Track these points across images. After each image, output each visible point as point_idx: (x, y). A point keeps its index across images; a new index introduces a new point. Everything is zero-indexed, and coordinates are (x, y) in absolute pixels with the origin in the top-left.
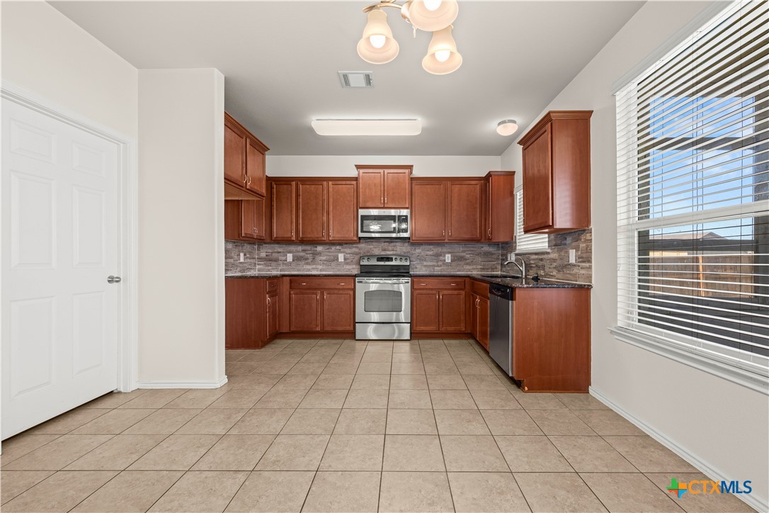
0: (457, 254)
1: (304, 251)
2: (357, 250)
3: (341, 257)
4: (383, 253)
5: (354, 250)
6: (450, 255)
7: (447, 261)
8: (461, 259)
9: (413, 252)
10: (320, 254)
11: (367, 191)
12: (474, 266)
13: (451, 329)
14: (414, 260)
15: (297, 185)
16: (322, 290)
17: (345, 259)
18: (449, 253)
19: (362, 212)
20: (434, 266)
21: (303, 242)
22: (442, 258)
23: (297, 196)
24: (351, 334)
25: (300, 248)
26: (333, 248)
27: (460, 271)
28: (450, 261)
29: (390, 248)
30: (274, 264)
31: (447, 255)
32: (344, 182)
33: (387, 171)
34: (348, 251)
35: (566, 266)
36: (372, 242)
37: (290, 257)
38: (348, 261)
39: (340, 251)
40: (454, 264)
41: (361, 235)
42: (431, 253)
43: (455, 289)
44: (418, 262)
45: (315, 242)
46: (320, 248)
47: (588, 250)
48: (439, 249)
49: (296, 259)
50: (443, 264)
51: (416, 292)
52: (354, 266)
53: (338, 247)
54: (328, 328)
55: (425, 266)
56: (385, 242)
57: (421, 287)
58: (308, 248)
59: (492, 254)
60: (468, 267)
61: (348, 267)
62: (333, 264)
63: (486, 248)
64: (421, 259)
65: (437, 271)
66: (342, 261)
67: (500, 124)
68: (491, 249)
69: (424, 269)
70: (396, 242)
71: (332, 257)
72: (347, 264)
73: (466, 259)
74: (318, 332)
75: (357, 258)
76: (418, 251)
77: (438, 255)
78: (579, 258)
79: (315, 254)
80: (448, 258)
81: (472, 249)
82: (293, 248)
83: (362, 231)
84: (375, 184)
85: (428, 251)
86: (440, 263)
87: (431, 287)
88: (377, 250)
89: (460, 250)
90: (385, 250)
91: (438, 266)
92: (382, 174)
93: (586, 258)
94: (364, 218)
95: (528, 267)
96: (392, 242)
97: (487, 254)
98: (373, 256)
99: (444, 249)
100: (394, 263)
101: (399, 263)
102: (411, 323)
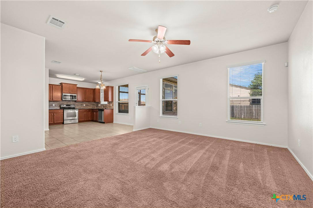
2: (59, 103)
3: (54, 105)
4: (67, 104)
8: (88, 105)
9: (76, 104)
11: (65, 89)
12: (91, 107)
13: (87, 120)
16: (53, 113)
17: (55, 105)
19: (64, 94)
27: (87, 108)
32: (58, 86)
34: (56, 103)
35: (110, 106)
39: (53, 103)
40: (86, 106)
41: (63, 99)
42: (80, 104)
43: (88, 112)
47: (113, 104)
51: (80, 112)
52: (58, 107)
53: (53, 102)
54: (55, 122)
55: (79, 107)
59: (94, 104)
60: (89, 107)
61: (56, 107)
62: (51, 107)
63: (93, 103)
64: (78, 105)
65: (82, 108)
68: (94, 103)
70: (71, 101)
72: (56, 106)
75: (59, 105)
77: (82, 104)
78: (112, 105)
80: (84, 105)
81: (90, 103)
84: (67, 88)
86: (82, 106)
87: (83, 111)
89: (87, 103)
92: (69, 85)
93: (113, 105)
95: (104, 107)
97: (93, 104)
98: (65, 105)
99: (84, 103)
100: (71, 106)
101: (72, 106)
102: (78, 119)
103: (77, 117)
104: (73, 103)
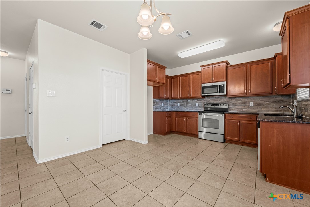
0: (258, 102)
1: (183, 102)
2: (203, 101)
3: (197, 104)
4: (215, 102)
5: (202, 101)
6: (252, 103)
7: (250, 106)
8: (260, 105)
9: (230, 101)
10: (189, 103)
11: (205, 76)
12: (270, 109)
14: (231, 105)
15: (179, 78)
16: (186, 117)
17: (198, 105)
18: (252, 101)
19: (203, 85)
20: (242, 108)
21: (182, 98)
22: (247, 104)
23: (180, 82)
24: (197, 136)
25: (182, 101)
26: (194, 101)
27: (259, 111)
28: (252, 106)
29: (218, 100)
30: (174, 107)
31: (250, 103)
32: (196, 74)
33: (214, 66)
34: (200, 101)
36: (210, 97)
37: (179, 104)
38: (199, 106)
39: (196, 102)
40: (256, 107)
41: (203, 95)
42: (241, 102)
43: (251, 121)
44: (233, 106)
45: (187, 99)
46: (189, 101)
48: (246, 100)
49: (181, 105)
50: (248, 107)
51: (226, 121)
52: (202, 108)
53: (196, 100)
54: (188, 132)
55: (237, 108)
56: (216, 97)
57: (229, 118)
58: (185, 101)
59: (285, 102)
60: (265, 109)
61: (200, 108)
62: (194, 107)
63: (279, 98)
64: (235, 105)
65: (245, 111)
66: (197, 105)
67: (275, 25)
68: (284, 99)
69: (236, 110)
70: (222, 97)
71: (193, 104)
72: (199, 107)
73: (264, 105)
74: (185, 133)
75: (203, 104)
76: (233, 101)
77: (245, 103)
79: (187, 103)
80: (251, 104)
81: (268, 99)
82: (180, 101)
83: (203, 93)
84: (209, 73)
85: (239, 101)
86: (246, 107)
87: (235, 119)
88: (212, 101)
89: (259, 100)
90: (216, 101)
91: (245, 108)
92: (212, 67)
94: (204, 88)
96: (219, 97)
97: (279, 102)
98: (210, 104)
99: (249, 100)
100: (219, 107)
101: (222, 107)
102: (224, 135)
103: (221, 130)
104: (226, 100)
